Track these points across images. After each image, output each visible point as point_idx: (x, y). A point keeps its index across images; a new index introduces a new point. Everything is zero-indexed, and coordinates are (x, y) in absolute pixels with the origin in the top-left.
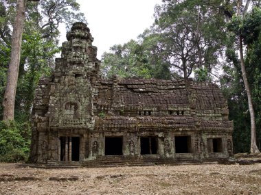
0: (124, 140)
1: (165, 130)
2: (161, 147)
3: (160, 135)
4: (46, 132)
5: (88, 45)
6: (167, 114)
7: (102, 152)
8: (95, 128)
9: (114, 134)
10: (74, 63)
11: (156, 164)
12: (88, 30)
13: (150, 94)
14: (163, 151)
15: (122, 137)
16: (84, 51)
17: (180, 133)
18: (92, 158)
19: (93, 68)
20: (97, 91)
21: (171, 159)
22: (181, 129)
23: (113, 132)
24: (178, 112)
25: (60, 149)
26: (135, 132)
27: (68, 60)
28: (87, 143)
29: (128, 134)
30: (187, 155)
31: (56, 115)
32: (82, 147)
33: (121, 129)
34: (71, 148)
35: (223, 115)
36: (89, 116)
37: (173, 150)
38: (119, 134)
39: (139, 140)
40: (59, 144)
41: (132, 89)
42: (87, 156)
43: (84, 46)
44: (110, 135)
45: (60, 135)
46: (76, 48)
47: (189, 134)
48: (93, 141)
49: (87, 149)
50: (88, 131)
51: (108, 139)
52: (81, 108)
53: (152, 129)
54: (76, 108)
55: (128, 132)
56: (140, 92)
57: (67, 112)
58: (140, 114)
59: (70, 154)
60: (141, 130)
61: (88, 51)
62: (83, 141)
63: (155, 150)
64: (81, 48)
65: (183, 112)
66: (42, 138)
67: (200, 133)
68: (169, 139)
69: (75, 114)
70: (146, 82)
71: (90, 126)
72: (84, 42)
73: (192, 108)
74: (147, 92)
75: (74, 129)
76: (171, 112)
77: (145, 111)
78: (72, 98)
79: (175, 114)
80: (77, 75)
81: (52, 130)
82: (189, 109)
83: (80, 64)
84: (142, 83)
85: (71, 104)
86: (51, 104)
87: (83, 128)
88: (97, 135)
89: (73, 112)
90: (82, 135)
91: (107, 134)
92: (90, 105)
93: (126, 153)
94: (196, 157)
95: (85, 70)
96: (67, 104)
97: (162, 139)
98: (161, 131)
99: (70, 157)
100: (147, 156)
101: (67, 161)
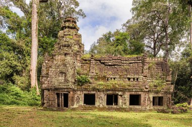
0: (96, 96)
1: (123, 91)
2: (120, 101)
3: (120, 93)
4: (48, 90)
5: (74, 33)
6: (127, 79)
7: (82, 103)
8: (78, 88)
9: (90, 92)
10: (65, 46)
11: (116, 111)
12: (75, 22)
13: (116, 66)
14: (121, 104)
15: (95, 94)
16: (71, 37)
17: (133, 93)
18: (75, 106)
19: (78, 49)
20: (80, 65)
21: (126, 108)
22: (134, 90)
23: (88, 91)
24: (134, 79)
25: (56, 100)
26: (103, 91)
27: (61, 44)
28: (73, 98)
29: (99, 93)
30: (137, 107)
31: (53, 80)
32: (70, 99)
33: (94, 90)
34: (63, 100)
35: (167, 81)
36: (73, 81)
37: (128, 103)
38: (93, 92)
39: (106, 96)
40: (56, 97)
41: (103, 63)
42: (73, 105)
43: (72, 34)
44: (87, 93)
45: (56, 92)
46: (66, 35)
47: (140, 93)
48: (76, 96)
49: (73, 101)
50: (73, 90)
51: (85, 95)
52: (68, 76)
53: (114, 89)
54: (65, 76)
55: (99, 91)
56: (109, 65)
57: (60, 78)
58: (108, 80)
59: (63, 103)
60: (107, 90)
61: (75, 37)
62: (70, 95)
63: (116, 103)
64: (70, 35)
65: (137, 80)
66: (46, 93)
67: (148, 93)
68: (126, 96)
69: (65, 80)
70: (114, 58)
71: (74, 87)
72: (72, 31)
73: (144, 76)
74: (114, 65)
75: (64, 89)
76: (129, 79)
77: (111, 78)
78: (63, 69)
79: (132, 80)
80: (66, 54)
81: (51, 89)
82: (142, 77)
83: (68, 46)
84: (111, 59)
85: (62, 73)
86: (50, 74)
87: (70, 88)
88: (79, 93)
89: (63, 78)
90: (69, 92)
91: (85, 92)
92: (74, 74)
93: (97, 104)
94: (143, 108)
95: (72, 51)
96: (60, 73)
97: (121, 96)
98: (121, 91)
99: (63, 105)
100: (110, 106)
101: (61, 107)
